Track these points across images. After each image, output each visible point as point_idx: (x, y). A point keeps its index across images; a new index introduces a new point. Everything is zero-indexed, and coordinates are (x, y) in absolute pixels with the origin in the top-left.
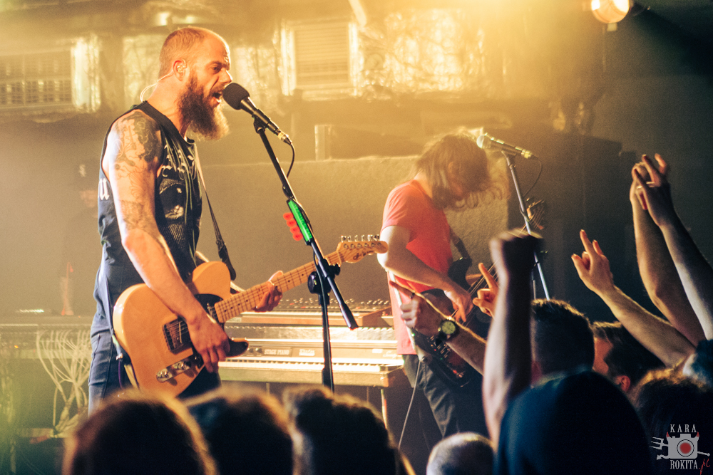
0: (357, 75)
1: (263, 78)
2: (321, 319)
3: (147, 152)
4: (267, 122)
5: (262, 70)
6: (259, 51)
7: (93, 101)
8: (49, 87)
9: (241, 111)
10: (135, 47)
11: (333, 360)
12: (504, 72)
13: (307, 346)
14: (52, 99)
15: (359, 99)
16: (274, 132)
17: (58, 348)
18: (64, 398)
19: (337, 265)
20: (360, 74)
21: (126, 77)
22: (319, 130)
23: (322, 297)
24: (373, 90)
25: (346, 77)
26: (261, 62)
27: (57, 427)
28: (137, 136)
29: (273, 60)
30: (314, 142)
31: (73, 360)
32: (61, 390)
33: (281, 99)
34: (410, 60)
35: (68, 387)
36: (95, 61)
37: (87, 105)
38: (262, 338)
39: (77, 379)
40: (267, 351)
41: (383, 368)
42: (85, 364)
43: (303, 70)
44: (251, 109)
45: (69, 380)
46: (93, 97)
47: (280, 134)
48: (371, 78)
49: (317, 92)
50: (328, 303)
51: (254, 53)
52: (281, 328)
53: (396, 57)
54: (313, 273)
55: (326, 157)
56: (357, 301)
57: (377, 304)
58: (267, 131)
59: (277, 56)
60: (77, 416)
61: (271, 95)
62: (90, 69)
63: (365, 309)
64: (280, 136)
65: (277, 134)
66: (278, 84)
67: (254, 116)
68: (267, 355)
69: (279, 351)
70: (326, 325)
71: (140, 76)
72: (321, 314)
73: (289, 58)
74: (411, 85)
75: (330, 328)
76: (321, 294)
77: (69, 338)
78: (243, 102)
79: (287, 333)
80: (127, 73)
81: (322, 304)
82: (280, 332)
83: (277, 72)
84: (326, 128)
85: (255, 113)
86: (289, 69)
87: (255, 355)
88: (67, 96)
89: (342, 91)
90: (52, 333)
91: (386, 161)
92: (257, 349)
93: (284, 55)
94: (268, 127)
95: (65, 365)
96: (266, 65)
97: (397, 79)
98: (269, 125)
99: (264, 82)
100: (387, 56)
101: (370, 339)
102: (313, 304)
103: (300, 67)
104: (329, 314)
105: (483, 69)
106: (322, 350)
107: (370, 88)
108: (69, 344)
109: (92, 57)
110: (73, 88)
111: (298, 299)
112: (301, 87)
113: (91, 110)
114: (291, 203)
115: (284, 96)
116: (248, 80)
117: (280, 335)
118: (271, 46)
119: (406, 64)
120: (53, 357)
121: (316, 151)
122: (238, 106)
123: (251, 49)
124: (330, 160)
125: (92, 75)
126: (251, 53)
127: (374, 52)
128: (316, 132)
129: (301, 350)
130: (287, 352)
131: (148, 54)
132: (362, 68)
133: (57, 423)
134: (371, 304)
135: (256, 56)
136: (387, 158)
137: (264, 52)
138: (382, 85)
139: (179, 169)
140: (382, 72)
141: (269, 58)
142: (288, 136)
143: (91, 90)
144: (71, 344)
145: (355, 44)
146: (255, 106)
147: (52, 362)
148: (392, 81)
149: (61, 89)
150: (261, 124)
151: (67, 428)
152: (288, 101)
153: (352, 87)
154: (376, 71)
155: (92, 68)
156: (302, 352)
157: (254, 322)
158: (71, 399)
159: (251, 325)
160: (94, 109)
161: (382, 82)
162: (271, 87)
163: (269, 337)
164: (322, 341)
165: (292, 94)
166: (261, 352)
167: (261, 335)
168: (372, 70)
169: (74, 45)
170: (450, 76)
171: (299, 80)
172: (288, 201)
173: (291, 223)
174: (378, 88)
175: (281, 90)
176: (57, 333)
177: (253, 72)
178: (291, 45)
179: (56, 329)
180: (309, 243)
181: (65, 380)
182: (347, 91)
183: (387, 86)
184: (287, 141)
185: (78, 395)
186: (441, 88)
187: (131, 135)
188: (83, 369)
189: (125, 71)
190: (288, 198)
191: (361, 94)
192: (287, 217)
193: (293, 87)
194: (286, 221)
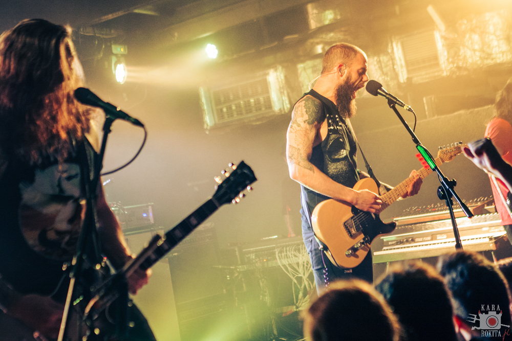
0: (444, 62)
1: (386, 74)
2: (449, 215)
3: (309, 119)
4: (396, 101)
5: (385, 70)
6: (381, 58)
7: (285, 106)
8: (257, 102)
10: (305, 69)
11: (461, 238)
13: (441, 233)
14: (260, 109)
15: (448, 77)
16: (401, 106)
17: (290, 257)
18: (299, 286)
19: (454, 180)
20: (446, 61)
21: (303, 89)
22: (427, 100)
23: (448, 201)
24: (456, 70)
25: (437, 65)
26: (383, 65)
27: (297, 304)
28: (305, 110)
29: (391, 62)
30: (425, 108)
31: (300, 263)
32: (296, 281)
33: (399, 85)
34: (476, 47)
35: (300, 279)
36: (282, 82)
37: (282, 109)
38: (412, 232)
39: (304, 274)
40: (417, 240)
41: (491, 239)
42: (307, 264)
43: (410, 65)
44: (384, 94)
45: (300, 275)
46: (284, 104)
47: (405, 106)
48: (453, 63)
49: (421, 78)
50: (452, 204)
51: (378, 60)
52: (423, 224)
53: (467, 47)
54: (440, 188)
55: (434, 116)
56: (468, 200)
57: (480, 200)
58: (397, 106)
59: (393, 59)
60: (308, 296)
61: (392, 84)
62: (280, 87)
63: (473, 205)
64: (405, 107)
65: (403, 107)
66: (396, 76)
67: (387, 98)
68: (417, 242)
69: (424, 238)
70: (453, 218)
72: (448, 211)
73: (400, 60)
74: (479, 62)
75: (456, 219)
76: (447, 199)
77: (295, 250)
78: (379, 91)
79: (427, 227)
80: (303, 86)
81: (448, 205)
82: (423, 227)
83: (394, 69)
84: (431, 99)
85: (387, 96)
86: (402, 66)
87: (410, 243)
88: (269, 105)
89: (436, 74)
90: (285, 249)
92: (410, 240)
93: (397, 58)
94: (397, 103)
95: (296, 267)
96: (386, 66)
97: (470, 61)
99: (387, 76)
100: (461, 48)
101: (479, 222)
102: (440, 207)
103: (408, 63)
104: (454, 211)
106: (453, 233)
107: (454, 69)
108: (296, 254)
109: (280, 80)
110: (272, 100)
111: (431, 205)
112: (410, 76)
113: (285, 112)
114: (419, 147)
115: (401, 83)
116: (377, 77)
117: (423, 229)
118: (388, 54)
119: (474, 50)
120: (287, 263)
121: (427, 113)
122: (376, 94)
123: (376, 58)
124: (436, 117)
125: (282, 91)
126: (377, 60)
127: (453, 46)
128: (425, 102)
129: (438, 236)
130: (429, 238)
132: (446, 57)
133: (297, 302)
134: (476, 201)
135: (379, 62)
136: (472, 110)
137: (384, 58)
138: (461, 66)
139: (338, 127)
140: (460, 58)
141: (388, 61)
142: (410, 107)
143: (283, 100)
144: (297, 254)
145: (440, 44)
146: (387, 92)
147: (287, 266)
148: (467, 63)
149: (265, 102)
150: (392, 102)
151: (303, 304)
152: (404, 85)
153: (442, 70)
154: (456, 58)
155: (281, 86)
156: (439, 237)
157: (406, 223)
158: (303, 286)
159: (405, 225)
160: (286, 111)
161: (460, 64)
162: (392, 79)
163: (417, 231)
164: (452, 228)
166: (413, 240)
167: (411, 230)
168: (453, 58)
169: (268, 74)
170: (503, 53)
171: (408, 72)
172: (417, 147)
173: (421, 159)
174: (459, 68)
175: (398, 80)
176: (288, 249)
177: (379, 72)
178: (400, 51)
179: (286, 246)
180: (434, 170)
181: (297, 275)
182: (440, 73)
183: (464, 66)
184: (410, 110)
185: (306, 283)
186: (498, 61)
187: (302, 109)
188: (307, 267)
189: (301, 85)
190: (416, 145)
191: (448, 74)
192: (418, 156)
193: (405, 77)
194: (418, 158)
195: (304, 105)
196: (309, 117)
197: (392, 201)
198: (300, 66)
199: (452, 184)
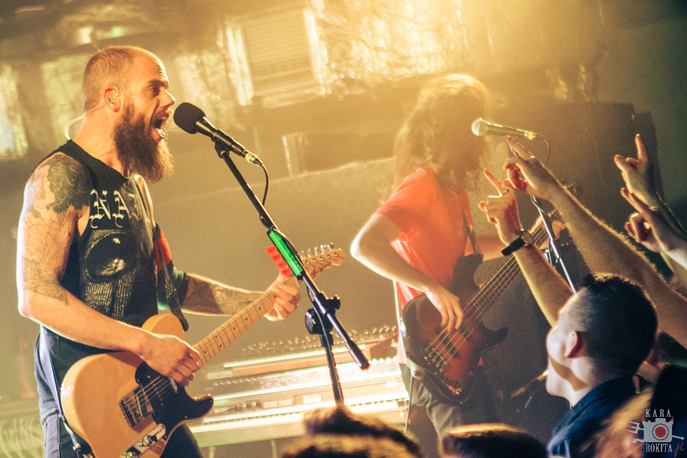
0: (322, 70)
1: (214, 89)
2: (325, 358)
3: (57, 201)
4: (230, 144)
5: (211, 80)
6: (205, 58)
7: (18, 145)
9: (198, 134)
10: (57, 73)
12: (491, 41)
13: (311, 392)
15: (328, 97)
16: (240, 154)
17: (25, 438)
19: (335, 298)
20: (326, 68)
22: (288, 141)
23: (324, 337)
24: (343, 85)
25: (309, 74)
26: (208, 71)
28: (49, 183)
29: (222, 66)
30: (285, 157)
33: (238, 110)
34: (381, 43)
36: (12, 98)
37: (12, 151)
38: (258, 390)
40: (266, 405)
41: (401, 403)
43: (261, 74)
44: (209, 130)
46: (17, 141)
47: (247, 156)
48: (338, 71)
49: (279, 97)
50: (332, 344)
51: (199, 61)
52: (278, 375)
53: (364, 42)
54: (310, 311)
55: (301, 171)
56: (361, 331)
57: (383, 332)
58: (232, 155)
59: (226, 60)
61: (225, 107)
63: (372, 339)
64: (248, 157)
65: (244, 156)
66: (232, 93)
67: (214, 139)
68: (267, 409)
69: (281, 402)
70: (332, 363)
71: (68, 107)
72: (324, 353)
73: (240, 61)
74: (386, 72)
75: (337, 365)
76: (321, 332)
78: (198, 123)
79: (285, 380)
80: (53, 106)
81: (325, 346)
82: (278, 380)
83: (228, 79)
84: (296, 139)
85: (215, 135)
86: (243, 74)
87: (254, 411)
89: (307, 91)
91: (371, 166)
92: (254, 404)
93: (234, 59)
94: (233, 150)
96: (214, 73)
97: (369, 68)
98: (233, 146)
99: (216, 93)
100: (353, 43)
101: (382, 372)
102: (311, 343)
103: (255, 70)
104: (334, 351)
105: (466, 42)
106: (332, 393)
107: (339, 83)
109: (9, 93)
111: (293, 340)
112: (259, 93)
113: (18, 156)
114: (272, 234)
115: (242, 107)
116: (196, 96)
117: (278, 384)
118: (217, 49)
119: (377, 49)
120: (20, 449)
121: (289, 165)
122: (193, 129)
123: (194, 57)
124: (306, 174)
125: (13, 114)
126: (196, 61)
127: (337, 40)
128: (285, 144)
129: (305, 397)
130: (290, 401)
131: (74, 79)
132: (327, 61)
134: (377, 332)
135: (201, 65)
136: (372, 162)
137: (209, 58)
138: (353, 77)
139: (114, 215)
140: (351, 62)
141: (217, 64)
142: (256, 156)
143: (14, 134)
145: (314, 35)
146: (212, 126)
148: (363, 72)
150: (224, 146)
152: (247, 111)
153: (318, 85)
154: (343, 62)
155: (11, 106)
156: (306, 399)
157: (247, 374)
159: (243, 377)
160: (21, 155)
161: (352, 74)
162: (224, 98)
164: (329, 382)
165: (250, 103)
166: (259, 405)
167: (257, 386)
168: (338, 61)
170: (428, 56)
171: (256, 85)
172: (268, 233)
174: (348, 81)
175: (236, 102)
176: (21, 422)
177: (201, 83)
178: (241, 46)
179: (17, 417)
180: (300, 278)
182: (314, 90)
183: (359, 77)
184: (256, 161)
186: (421, 71)
187: (43, 183)
189: (50, 105)
190: (267, 230)
191: (330, 92)
192: (270, 251)
193: (250, 94)
194: (270, 256)
195: (47, 173)
196: (56, 198)
197: (208, 357)
198: (48, 67)
199: (333, 305)
